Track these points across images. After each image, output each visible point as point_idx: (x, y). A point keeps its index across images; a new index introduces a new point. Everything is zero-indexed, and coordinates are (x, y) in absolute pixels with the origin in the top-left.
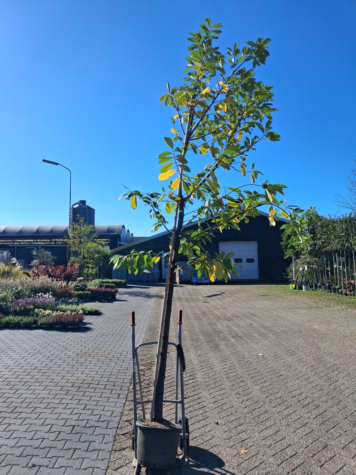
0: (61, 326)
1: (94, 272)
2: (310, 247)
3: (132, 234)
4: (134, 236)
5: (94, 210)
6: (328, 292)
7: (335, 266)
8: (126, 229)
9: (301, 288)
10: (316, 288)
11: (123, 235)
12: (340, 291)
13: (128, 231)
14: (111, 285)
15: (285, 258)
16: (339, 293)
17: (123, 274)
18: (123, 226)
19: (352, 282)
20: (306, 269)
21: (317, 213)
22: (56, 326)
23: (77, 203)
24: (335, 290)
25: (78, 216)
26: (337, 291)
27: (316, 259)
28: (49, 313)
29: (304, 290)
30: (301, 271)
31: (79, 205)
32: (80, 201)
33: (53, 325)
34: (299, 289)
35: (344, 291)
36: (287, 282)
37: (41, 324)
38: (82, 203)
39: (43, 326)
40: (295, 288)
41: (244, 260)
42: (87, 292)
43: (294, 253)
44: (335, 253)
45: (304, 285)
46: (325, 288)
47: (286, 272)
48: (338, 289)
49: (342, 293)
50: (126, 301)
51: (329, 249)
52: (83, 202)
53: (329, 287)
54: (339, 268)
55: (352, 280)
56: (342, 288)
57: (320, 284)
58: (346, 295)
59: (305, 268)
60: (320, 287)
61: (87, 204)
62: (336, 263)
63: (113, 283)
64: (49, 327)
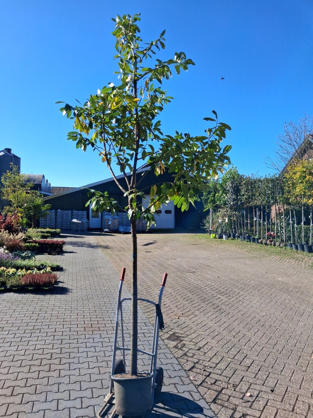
0: (35, 287)
1: (25, 222)
2: (233, 201)
3: (50, 184)
4: (52, 186)
5: (20, 158)
6: (248, 241)
7: (255, 219)
8: (46, 178)
9: (221, 237)
10: (234, 237)
11: (43, 185)
12: (260, 241)
13: (47, 181)
14: (46, 234)
15: (204, 210)
16: (258, 242)
17: (51, 223)
18: (43, 176)
19: (272, 233)
20: (227, 221)
21: (238, 172)
22: (30, 288)
23: (3, 151)
24: (254, 240)
25: (11, 164)
26: (256, 241)
27: (236, 213)
28: (13, 271)
29: (224, 239)
30: (220, 222)
31: (5, 152)
32: (6, 149)
33: (26, 287)
34: (219, 238)
35: (264, 241)
36: (204, 231)
37: (12, 286)
38: (7, 151)
39: (14, 289)
40: (215, 238)
41: (163, 212)
42: (35, 244)
43: (213, 207)
44: (255, 208)
45: (225, 235)
46: (245, 238)
47: (203, 223)
48: (258, 239)
49: (261, 243)
50: (76, 253)
51: (252, 205)
52: (9, 150)
53: (249, 238)
54: (260, 221)
55: (271, 232)
56: (261, 239)
57: (238, 234)
58: (266, 244)
59: (225, 220)
60: (238, 237)
61: (13, 152)
62: (256, 216)
63: (48, 232)
64: (21, 289)
